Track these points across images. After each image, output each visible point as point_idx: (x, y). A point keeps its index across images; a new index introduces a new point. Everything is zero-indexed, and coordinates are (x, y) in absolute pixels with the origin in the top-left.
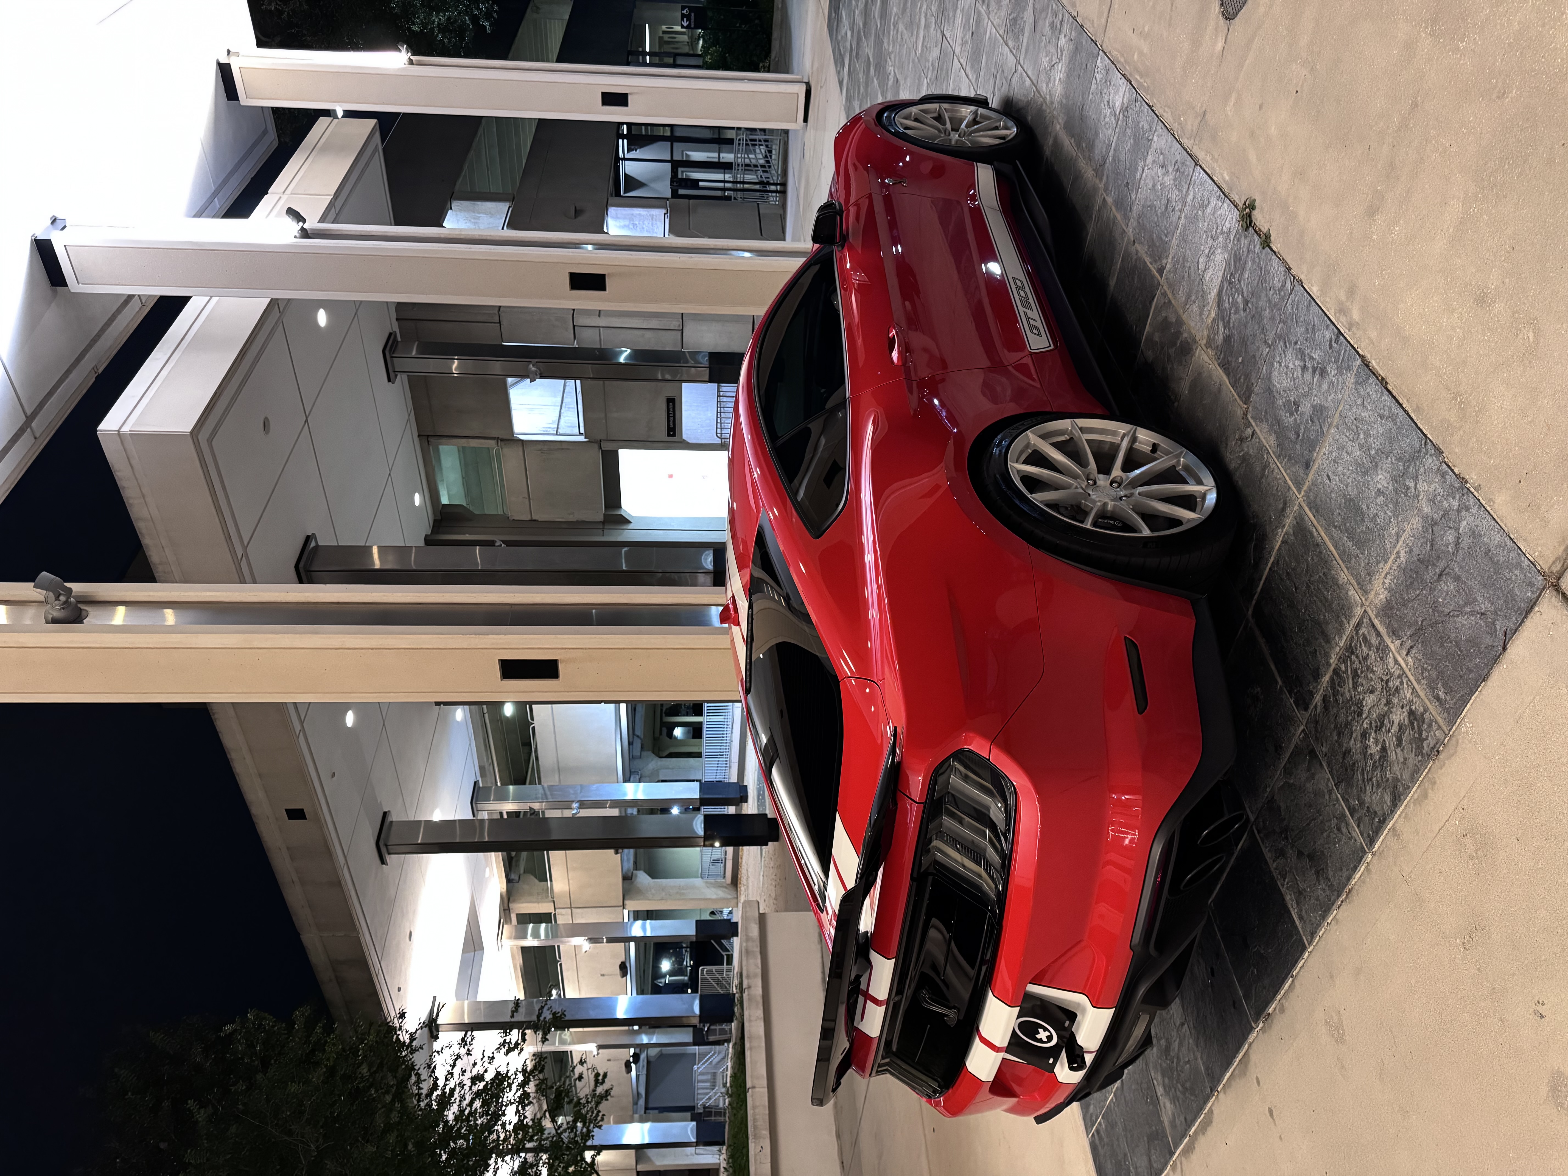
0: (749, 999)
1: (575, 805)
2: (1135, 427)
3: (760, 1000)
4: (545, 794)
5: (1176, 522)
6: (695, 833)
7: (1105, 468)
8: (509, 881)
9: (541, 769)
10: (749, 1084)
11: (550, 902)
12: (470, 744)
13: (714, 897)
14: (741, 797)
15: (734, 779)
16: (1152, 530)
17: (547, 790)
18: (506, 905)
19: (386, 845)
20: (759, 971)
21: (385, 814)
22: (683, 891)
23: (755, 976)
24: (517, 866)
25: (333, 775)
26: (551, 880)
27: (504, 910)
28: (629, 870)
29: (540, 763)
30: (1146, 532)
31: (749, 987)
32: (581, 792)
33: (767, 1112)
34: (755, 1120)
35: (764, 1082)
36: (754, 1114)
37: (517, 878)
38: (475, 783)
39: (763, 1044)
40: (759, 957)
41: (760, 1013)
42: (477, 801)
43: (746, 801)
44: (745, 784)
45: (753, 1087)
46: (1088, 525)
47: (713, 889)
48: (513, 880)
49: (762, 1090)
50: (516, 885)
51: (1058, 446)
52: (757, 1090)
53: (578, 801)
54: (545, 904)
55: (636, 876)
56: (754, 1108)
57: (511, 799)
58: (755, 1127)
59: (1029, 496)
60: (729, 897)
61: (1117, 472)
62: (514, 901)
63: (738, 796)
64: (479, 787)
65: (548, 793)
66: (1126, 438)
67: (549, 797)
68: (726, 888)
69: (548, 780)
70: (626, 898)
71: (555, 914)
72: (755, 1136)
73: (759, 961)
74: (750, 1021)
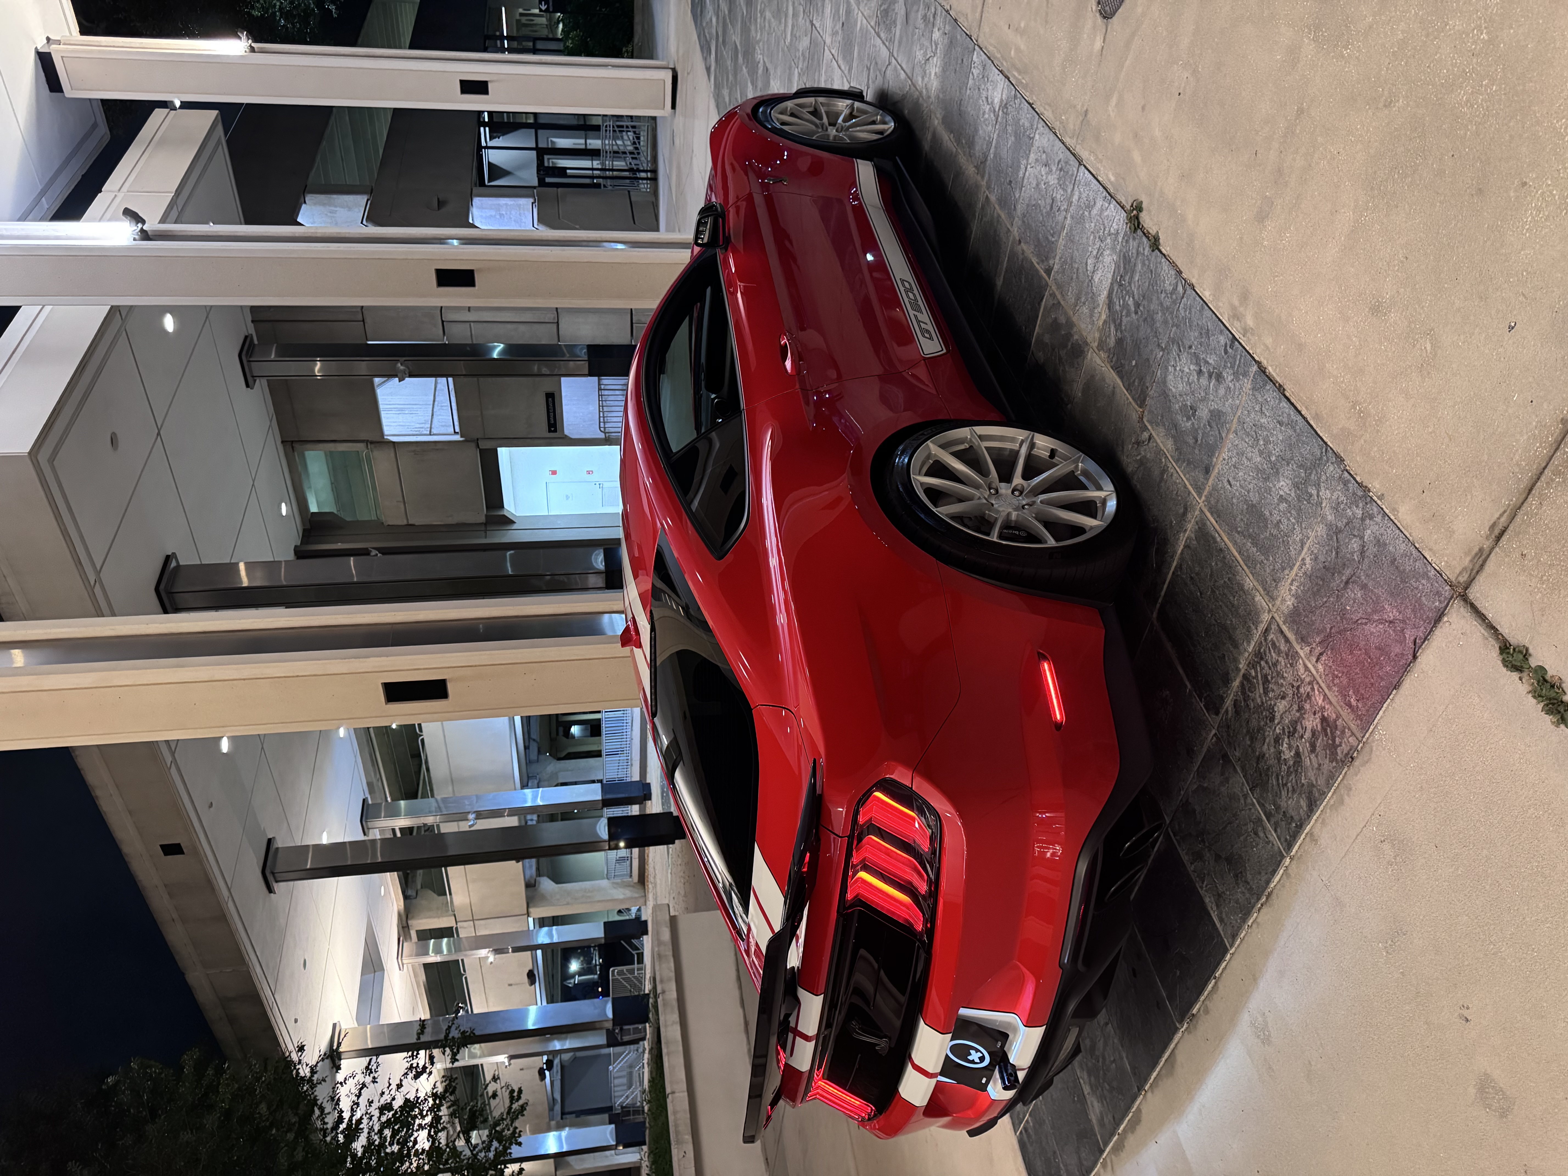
0: (664, 1005)
1: (471, 816)
2: (1032, 433)
3: (675, 1004)
4: (439, 807)
5: (1079, 530)
6: (600, 837)
7: (1006, 476)
8: (406, 897)
9: (433, 781)
10: (668, 1090)
11: (450, 916)
12: (356, 761)
13: (621, 897)
14: (645, 795)
15: (636, 777)
16: (1057, 540)
17: (440, 802)
18: (404, 922)
19: (273, 873)
20: (672, 975)
21: (270, 841)
22: (589, 894)
23: (669, 980)
24: (414, 881)
25: (211, 805)
26: (450, 894)
27: (403, 927)
28: (531, 877)
29: (432, 775)
30: (1051, 542)
31: (663, 992)
32: (477, 802)
33: (688, 1116)
34: (676, 1126)
35: (684, 1086)
36: (675, 1120)
37: (414, 894)
38: (364, 800)
39: (681, 1048)
40: (672, 960)
41: (676, 1017)
42: (367, 818)
43: (650, 799)
44: (648, 781)
45: (673, 1093)
46: (994, 538)
47: (620, 889)
48: (410, 896)
49: (681, 1094)
50: (414, 901)
51: (958, 455)
52: (677, 1095)
53: (474, 812)
54: (445, 919)
55: (539, 883)
56: (675, 1113)
57: (403, 814)
58: (677, 1133)
59: (934, 510)
60: (637, 895)
61: (1017, 480)
62: (413, 918)
63: (641, 794)
64: (368, 805)
65: (442, 805)
66: (1024, 444)
67: (444, 809)
68: (633, 886)
69: (442, 792)
70: (530, 905)
71: (457, 928)
72: (678, 1142)
73: (672, 965)
74: (666, 1026)
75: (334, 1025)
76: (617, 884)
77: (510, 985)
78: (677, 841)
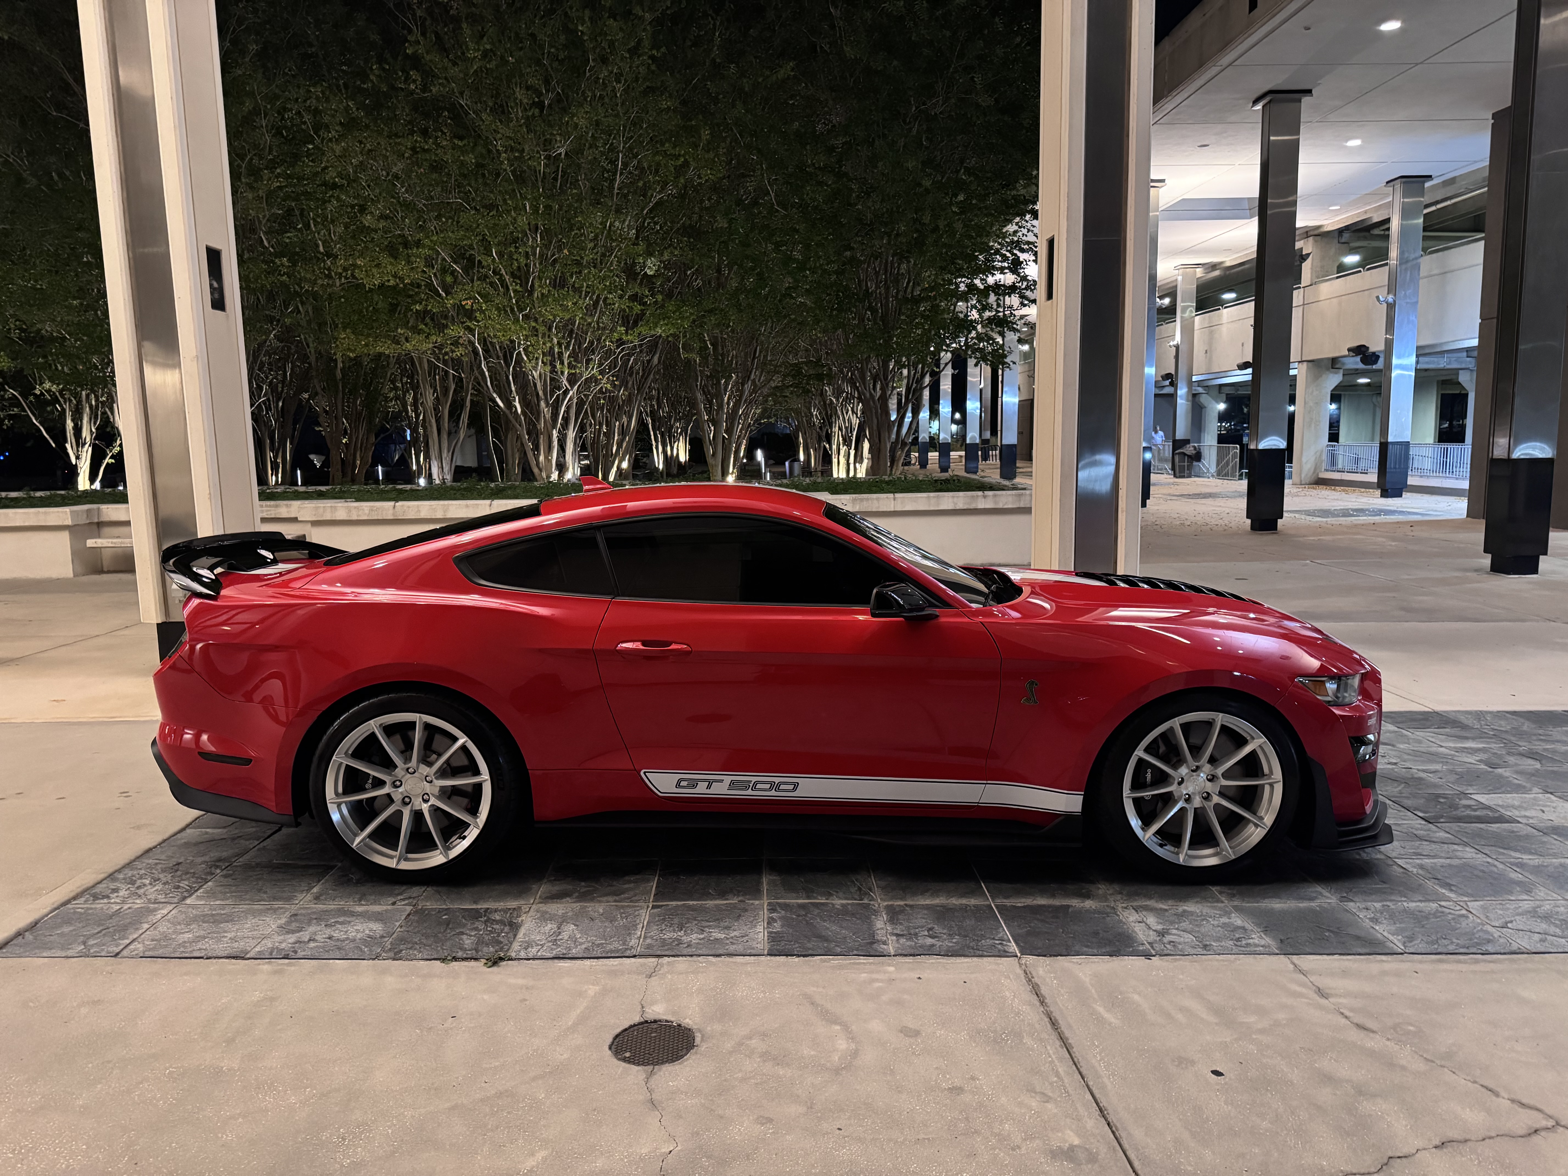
0: (973, 497)
1: (1390, 299)
3: (973, 506)
4: (1407, 262)
6: (1262, 439)
8: (1341, 231)
9: (1446, 252)
10: (898, 495)
11: (1312, 279)
12: (1476, 162)
13: (1304, 460)
14: (1387, 490)
15: (1411, 481)
17: (1414, 262)
18: (1312, 233)
19: (1270, 102)
20: (1000, 506)
21: (1309, 92)
22: (1313, 425)
23: (996, 503)
24: (1359, 239)
25: (1307, 29)
26: (1338, 278)
27: (1307, 232)
28: (1343, 364)
29: (1462, 248)
31: (985, 497)
32: (1407, 303)
33: (874, 510)
34: (867, 499)
35: (899, 509)
36: (872, 499)
37: (1343, 240)
38: (1430, 176)
39: (932, 508)
40: (1015, 506)
41: (960, 506)
42: (1404, 183)
43: (1382, 496)
44: (1403, 496)
45: (894, 499)
47: (1313, 459)
48: (1342, 236)
49: (892, 506)
50: (1336, 241)
52: (893, 502)
53: (1395, 301)
54: (1309, 276)
56: (878, 499)
57: (1404, 222)
58: (862, 500)
60: (1303, 476)
62: (1316, 241)
63: (1388, 486)
64: (1424, 182)
65: (1409, 264)
67: (1404, 267)
68: (1314, 472)
69: (1428, 264)
70: (1310, 364)
71: (1300, 288)
72: (854, 500)
73: (1010, 506)
74: (953, 497)
75: (1163, 181)
76: (1321, 455)
77: (1243, 345)
78: (1249, 521)
